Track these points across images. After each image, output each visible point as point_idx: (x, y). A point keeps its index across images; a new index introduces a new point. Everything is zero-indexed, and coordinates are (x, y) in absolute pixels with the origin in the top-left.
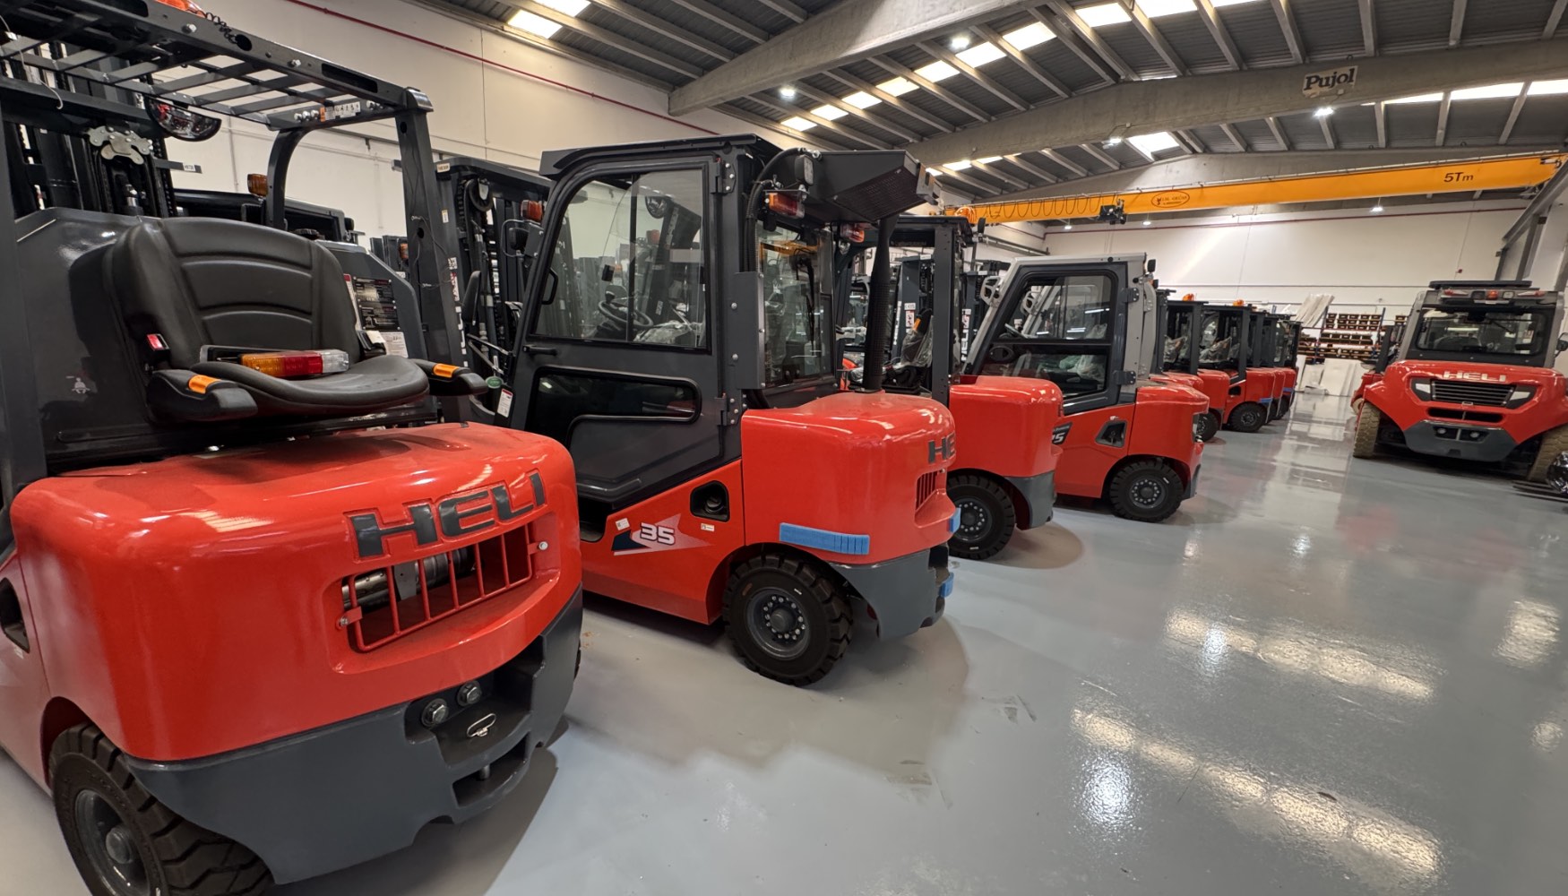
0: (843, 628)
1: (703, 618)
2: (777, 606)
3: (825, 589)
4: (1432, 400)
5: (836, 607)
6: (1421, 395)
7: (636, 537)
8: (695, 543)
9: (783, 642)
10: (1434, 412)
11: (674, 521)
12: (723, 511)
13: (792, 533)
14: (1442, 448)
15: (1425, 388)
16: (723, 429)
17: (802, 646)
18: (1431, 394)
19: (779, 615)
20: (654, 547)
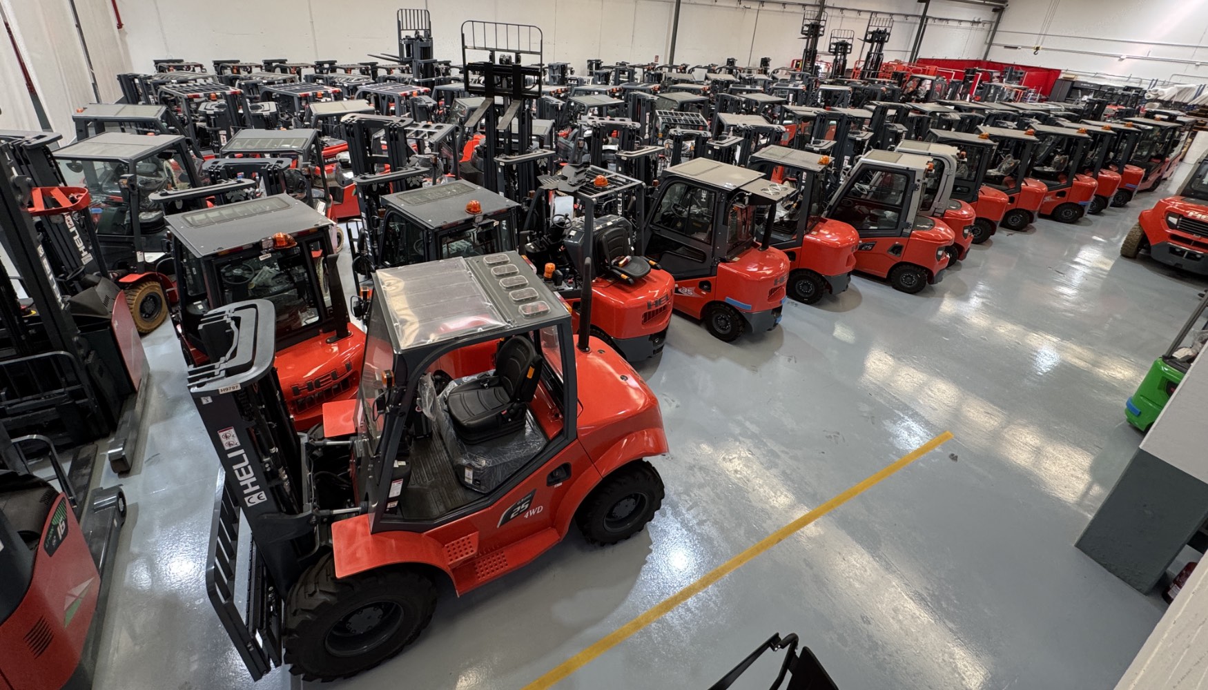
0: (741, 328)
1: (699, 318)
2: (722, 318)
3: (737, 317)
4: (1176, 229)
5: (740, 323)
6: (1171, 225)
7: (680, 290)
8: (699, 296)
9: (723, 329)
10: (1174, 237)
11: (693, 288)
12: (709, 290)
13: (729, 300)
14: (1173, 260)
15: (1174, 220)
16: (712, 267)
17: (728, 331)
18: (1177, 225)
19: (723, 321)
20: (686, 295)
